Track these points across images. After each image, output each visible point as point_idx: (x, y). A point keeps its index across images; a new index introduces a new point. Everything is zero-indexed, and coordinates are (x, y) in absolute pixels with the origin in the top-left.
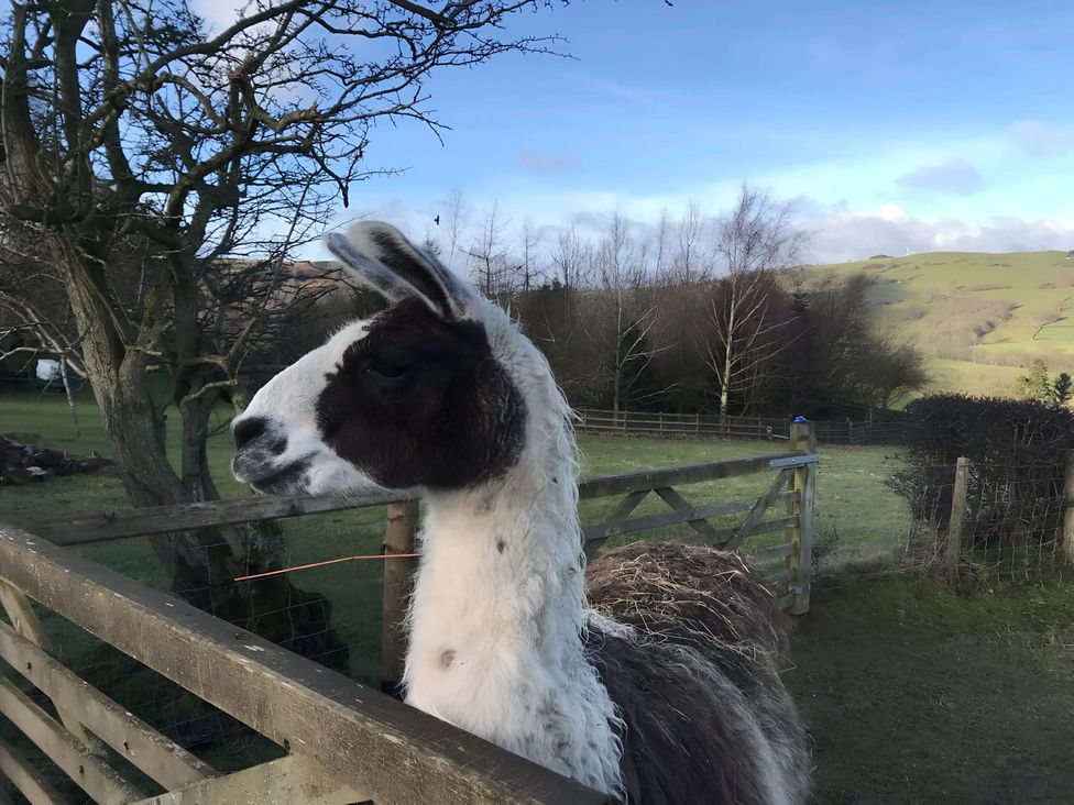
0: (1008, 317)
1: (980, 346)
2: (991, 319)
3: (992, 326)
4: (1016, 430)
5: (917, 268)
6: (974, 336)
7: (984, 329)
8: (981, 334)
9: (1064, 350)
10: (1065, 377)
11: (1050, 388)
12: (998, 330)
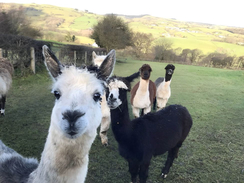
0: (63, 22)
1: (58, 28)
2: (60, 22)
3: (60, 24)
4: (17, 42)
5: (43, 8)
6: (56, 26)
7: (59, 24)
8: (58, 25)
9: (74, 30)
10: (74, 36)
11: (71, 38)
12: (62, 25)
